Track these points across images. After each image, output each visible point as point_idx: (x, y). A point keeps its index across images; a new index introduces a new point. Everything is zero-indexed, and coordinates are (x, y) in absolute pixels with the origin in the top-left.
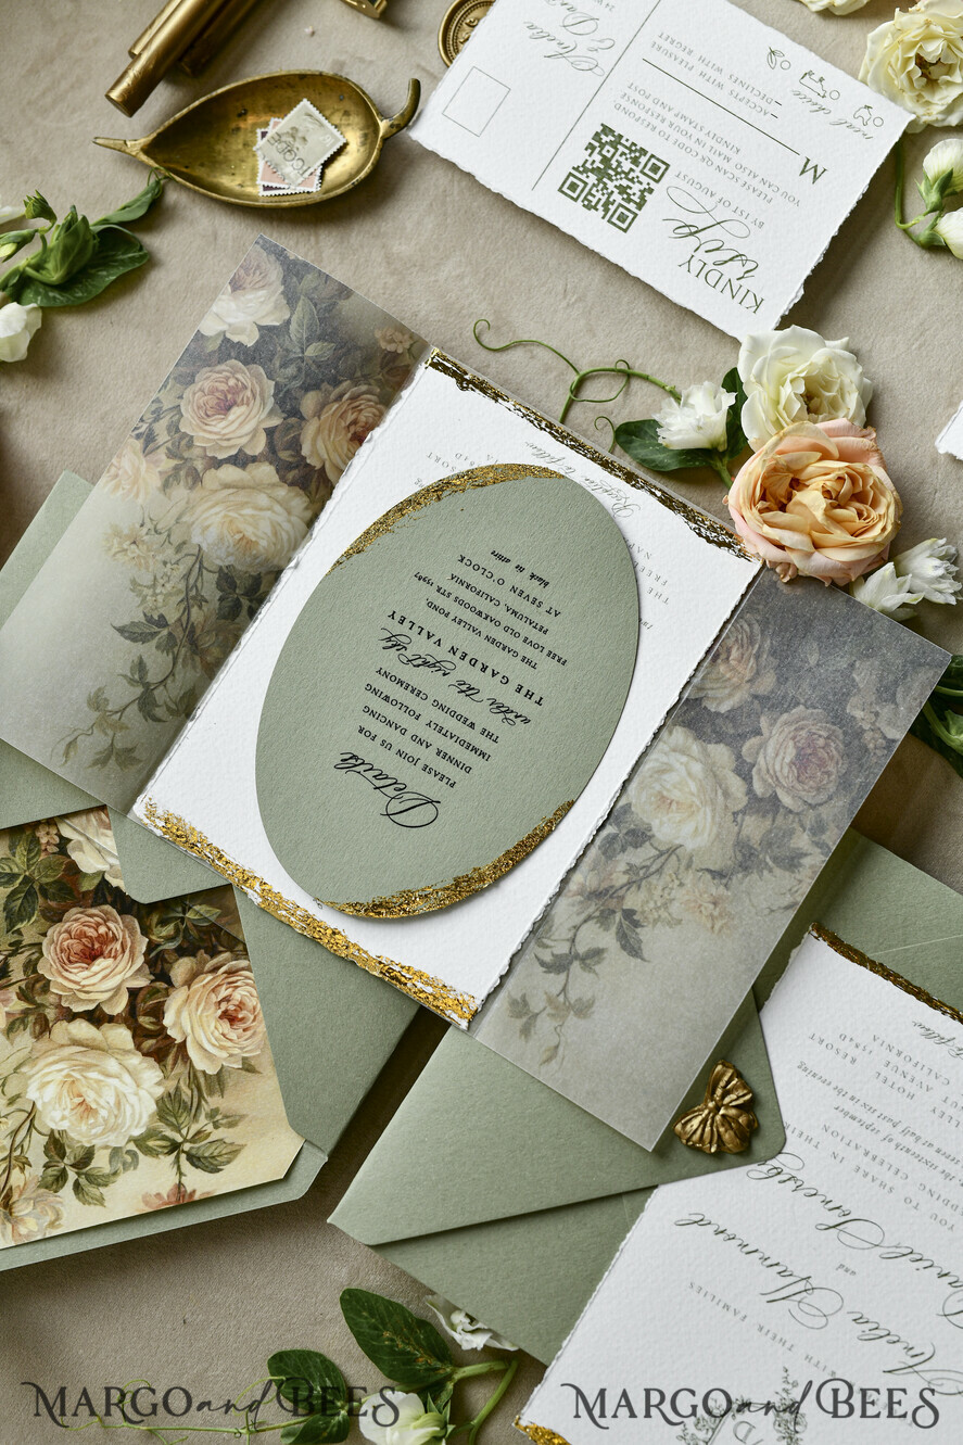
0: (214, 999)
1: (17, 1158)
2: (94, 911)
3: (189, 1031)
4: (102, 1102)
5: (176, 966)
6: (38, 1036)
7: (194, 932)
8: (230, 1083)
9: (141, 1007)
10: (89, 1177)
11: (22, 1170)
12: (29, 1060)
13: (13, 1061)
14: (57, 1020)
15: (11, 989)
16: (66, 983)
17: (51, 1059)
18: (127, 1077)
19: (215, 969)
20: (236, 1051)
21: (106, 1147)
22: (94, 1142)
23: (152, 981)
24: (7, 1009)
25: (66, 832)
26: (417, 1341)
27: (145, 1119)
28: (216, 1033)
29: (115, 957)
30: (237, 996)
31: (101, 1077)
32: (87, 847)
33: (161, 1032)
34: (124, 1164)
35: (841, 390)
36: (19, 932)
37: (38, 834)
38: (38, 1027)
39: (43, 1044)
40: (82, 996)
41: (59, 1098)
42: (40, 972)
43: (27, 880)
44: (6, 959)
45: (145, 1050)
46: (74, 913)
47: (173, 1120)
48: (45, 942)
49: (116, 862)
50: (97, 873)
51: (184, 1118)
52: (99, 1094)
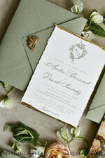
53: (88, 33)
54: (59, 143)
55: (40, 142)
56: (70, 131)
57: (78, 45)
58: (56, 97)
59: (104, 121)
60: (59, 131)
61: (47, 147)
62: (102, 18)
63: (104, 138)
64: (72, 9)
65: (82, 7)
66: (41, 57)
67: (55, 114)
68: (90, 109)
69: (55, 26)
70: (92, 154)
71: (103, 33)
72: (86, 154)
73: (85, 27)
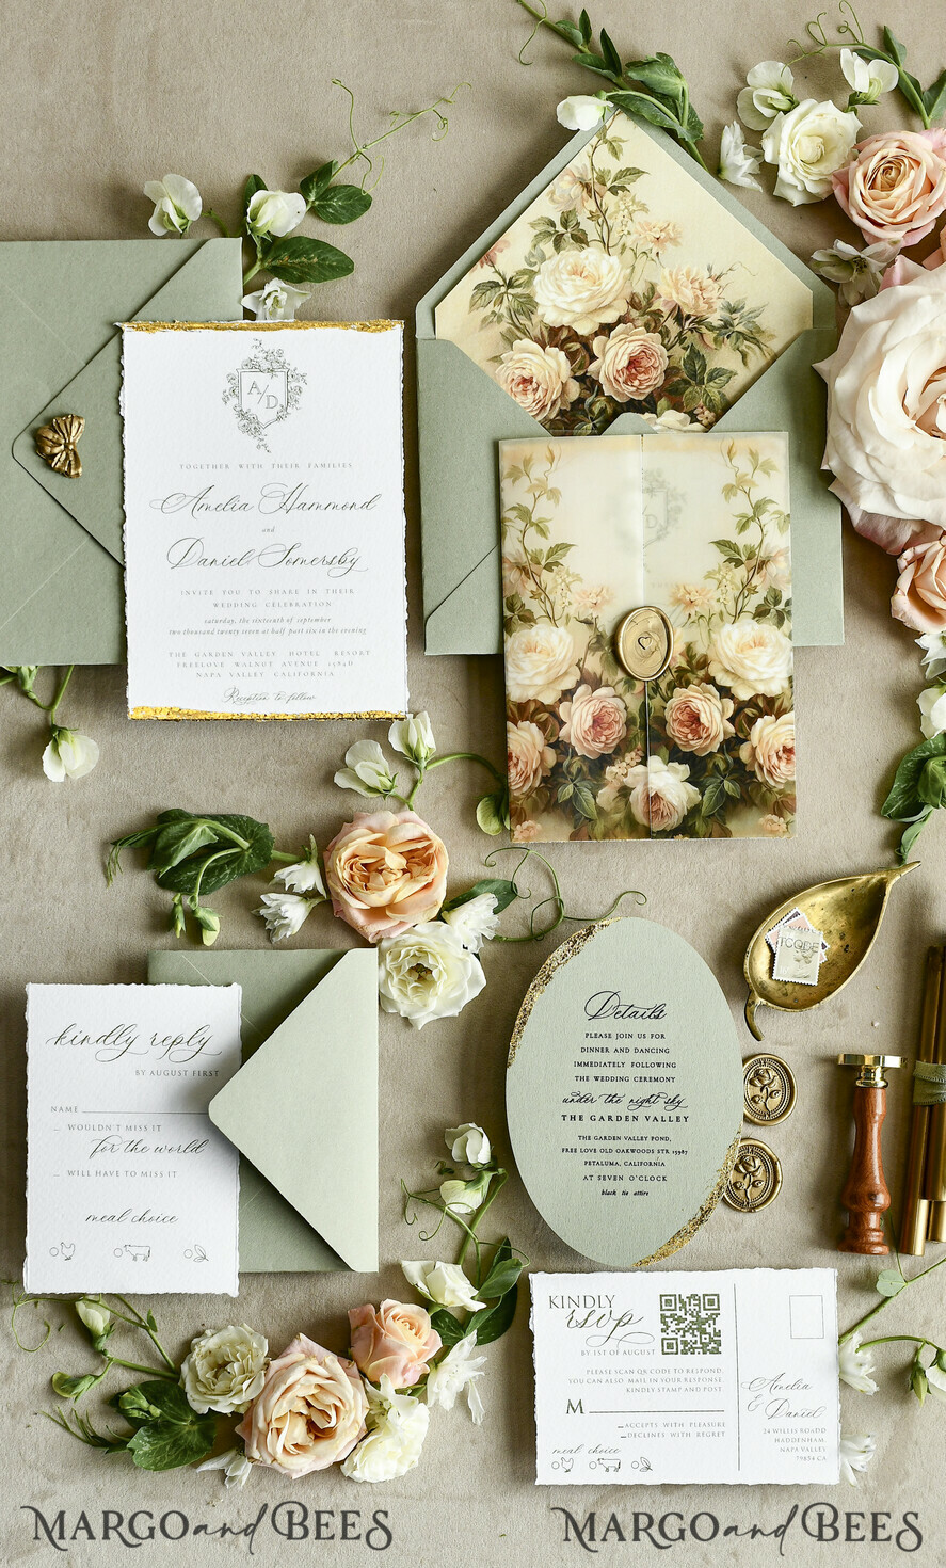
0: (543, 386)
1: (599, 217)
2: (648, 391)
3: (545, 358)
4: (570, 282)
5: (579, 390)
6: (633, 295)
7: (581, 417)
8: (502, 343)
9: (584, 353)
10: (550, 234)
11: (591, 212)
12: (629, 278)
13: (638, 271)
14: (628, 312)
15: (668, 313)
16: (638, 337)
17: (616, 287)
18: (565, 306)
19: (554, 403)
20: (510, 364)
21: (550, 258)
22: (560, 256)
23: (587, 372)
24: (662, 299)
25: (696, 426)
26: (296, 269)
27: (538, 289)
28: (528, 366)
29: (618, 372)
30: (531, 396)
31: (580, 296)
32: (678, 426)
33: (561, 346)
34: (533, 255)
35: (406, 995)
36: (685, 349)
37: (713, 414)
38: (637, 300)
39: (627, 293)
40: (622, 337)
41: (597, 268)
42: (657, 334)
43: (701, 382)
44: (683, 328)
45: (564, 329)
46: (661, 381)
47: (521, 300)
48: (666, 354)
49: (655, 428)
50: (661, 414)
51: (515, 305)
52: (575, 286)
53: (269, 294)
54: (360, 818)
55: (284, 850)
56: (387, 747)
57: (252, 366)
58: (261, 627)
59: (510, 634)
60: (343, 772)
61: (326, 854)
62: (297, 199)
63: (546, 703)
64: (152, 224)
65: (193, 197)
66: (124, 488)
67: (293, 697)
68: (431, 610)
69: (119, 331)
70: (528, 796)
71: (333, 260)
72: (503, 809)
73: (246, 271)
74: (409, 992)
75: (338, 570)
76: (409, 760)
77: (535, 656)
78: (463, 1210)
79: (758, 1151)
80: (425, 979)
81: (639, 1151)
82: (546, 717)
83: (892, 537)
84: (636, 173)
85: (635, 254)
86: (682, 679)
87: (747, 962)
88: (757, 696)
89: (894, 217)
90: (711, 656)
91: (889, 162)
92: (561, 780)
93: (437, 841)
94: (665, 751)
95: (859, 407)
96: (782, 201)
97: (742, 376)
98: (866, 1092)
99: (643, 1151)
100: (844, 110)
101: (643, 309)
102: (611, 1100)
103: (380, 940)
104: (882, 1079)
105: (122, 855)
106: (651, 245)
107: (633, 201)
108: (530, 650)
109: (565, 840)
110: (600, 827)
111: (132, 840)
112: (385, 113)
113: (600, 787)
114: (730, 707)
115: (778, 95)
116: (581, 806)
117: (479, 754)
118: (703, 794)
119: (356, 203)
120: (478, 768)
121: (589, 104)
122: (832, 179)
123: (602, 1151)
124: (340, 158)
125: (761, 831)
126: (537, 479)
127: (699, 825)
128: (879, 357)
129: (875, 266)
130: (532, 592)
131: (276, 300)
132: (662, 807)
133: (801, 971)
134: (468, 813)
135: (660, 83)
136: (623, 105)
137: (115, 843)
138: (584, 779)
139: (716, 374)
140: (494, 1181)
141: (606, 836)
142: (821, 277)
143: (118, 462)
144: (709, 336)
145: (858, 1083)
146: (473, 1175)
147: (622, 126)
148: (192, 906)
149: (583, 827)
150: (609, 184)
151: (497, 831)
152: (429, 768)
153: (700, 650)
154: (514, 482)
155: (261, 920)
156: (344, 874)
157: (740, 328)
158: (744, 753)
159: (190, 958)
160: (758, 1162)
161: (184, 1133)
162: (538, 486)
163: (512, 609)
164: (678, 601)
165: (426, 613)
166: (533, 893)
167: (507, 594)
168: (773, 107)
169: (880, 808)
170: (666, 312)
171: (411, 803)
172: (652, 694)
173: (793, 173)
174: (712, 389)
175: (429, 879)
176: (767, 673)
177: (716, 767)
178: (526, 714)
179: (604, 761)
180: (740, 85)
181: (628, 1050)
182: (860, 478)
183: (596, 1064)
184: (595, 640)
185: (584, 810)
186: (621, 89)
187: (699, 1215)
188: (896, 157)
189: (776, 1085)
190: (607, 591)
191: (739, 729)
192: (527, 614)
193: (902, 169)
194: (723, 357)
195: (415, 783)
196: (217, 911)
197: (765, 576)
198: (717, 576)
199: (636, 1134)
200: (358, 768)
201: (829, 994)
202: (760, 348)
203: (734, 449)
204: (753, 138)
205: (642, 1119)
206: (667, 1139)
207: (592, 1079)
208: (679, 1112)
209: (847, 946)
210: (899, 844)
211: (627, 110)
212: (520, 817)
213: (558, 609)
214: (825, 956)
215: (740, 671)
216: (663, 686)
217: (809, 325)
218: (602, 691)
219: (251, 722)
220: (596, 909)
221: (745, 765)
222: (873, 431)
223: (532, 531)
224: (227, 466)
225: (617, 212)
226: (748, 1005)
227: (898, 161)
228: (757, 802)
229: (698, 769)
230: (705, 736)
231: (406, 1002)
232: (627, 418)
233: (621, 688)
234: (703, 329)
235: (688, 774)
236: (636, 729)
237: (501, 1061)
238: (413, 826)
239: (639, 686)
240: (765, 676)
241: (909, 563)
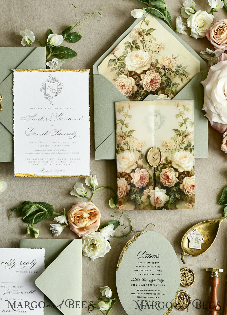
0: (127, 87)
1: (143, 41)
2: (156, 89)
3: (128, 80)
4: (134, 59)
5: (137, 88)
6: (152, 63)
7: (138, 96)
8: (116, 75)
9: (138, 78)
10: (129, 46)
11: (141, 40)
12: (151, 58)
13: (153, 56)
14: (151, 67)
15: (161, 68)
16: (153, 74)
17: (147, 61)
18: (133, 66)
19: (130, 92)
20: (118, 81)
21: (129, 53)
22: (132, 52)
23: (139, 83)
24: (160, 64)
25: (169, 98)
26: (61, 55)
27: (126, 61)
28: (123, 82)
30: (124, 90)
31: (137, 63)
32: (164, 98)
33: (132, 76)
34: (125, 52)
36: (166, 77)
37: (173, 95)
38: (153, 64)
39: (150, 62)
40: (149, 74)
41: (142, 55)
42: (158, 73)
43: (170, 86)
44: (165, 72)
45: (133, 72)
46: (159, 86)
47: (121, 64)
48: (161, 79)
49: (158, 99)
50: (159, 95)
51: (120, 65)
52: (136, 60)
53: (53, 62)
58: (51, 152)
59: (118, 154)
60: (73, 191)
61: (68, 213)
62: (61, 36)
63: (127, 173)
64: (22, 43)
65: (33, 35)
66: (13, 114)
67: (59, 171)
68: (97, 148)
69: (13, 72)
70: (122, 198)
71: (71, 53)
72: (116, 201)
73: (47, 56)
74: (90, 251)
75: (71, 136)
76: (91, 188)
77: (124, 160)
78: (104, 309)
79: (185, 294)
80: (95, 247)
81: (152, 294)
82: (128, 177)
83: (221, 129)
84: (153, 30)
85: (152, 52)
86: (164, 166)
87: (182, 243)
88: (185, 171)
89: (222, 42)
90: (172, 160)
91: (221, 28)
92: (132, 194)
93: (98, 210)
94: (160, 186)
95: (212, 94)
96: (192, 38)
97: (181, 85)
98: (213, 279)
99: (153, 294)
100: (209, 13)
101: (154, 66)
102: (144, 280)
103: (82, 237)
104: (218, 275)
105: (13, 213)
106: (157, 49)
107: (152, 37)
108: (123, 158)
109: (132, 209)
110: (142, 207)
111: (16, 209)
112: (85, 13)
113: (142, 195)
114: (177, 174)
115: (191, 9)
116: (137, 200)
117: (110, 186)
118: (170, 198)
119: (77, 37)
120: (109, 190)
121: (140, 11)
122: (206, 32)
123: (142, 294)
124: (73, 25)
125: (186, 208)
126: (125, 112)
127: (169, 206)
128: (217, 80)
129: (217, 56)
130: (124, 143)
131: (55, 64)
132: (159, 200)
133: (196, 245)
134: (107, 202)
135: (160, 5)
136: (149, 11)
137: (11, 210)
138: (138, 193)
139: (174, 84)
140: (113, 302)
141: (144, 209)
142: (203, 58)
143: (12, 107)
144: (172, 74)
145: (211, 276)
146: (107, 300)
147: (149, 17)
148: (32, 227)
149: (137, 206)
150: (145, 33)
151: (114, 207)
152: (96, 190)
153: (169, 159)
154: (119, 113)
155: (51, 231)
156: (72, 219)
157: (181, 72)
158: (181, 187)
159: (31, 241)
160: (184, 297)
161: (28, 289)
162: (125, 114)
163: (118, 147)
164: (164, 145)
165: (95, 148)
166: (124, 224)
167: (117, 143)
168: (190, 12)
169: (218, 202)
170: (161, 67)
171: (91, 200)
172: (156, 170)
173: (195, 30)
174: (173, 88)
175: (95, 220)
176: (188, 165)
177: (174, 190)
178: (122, 176)
179: (143, 188)
180: (181, 6)
181: (149, 267)
182: (212, 113)
183: (140, 270)
184: (141, 156)
185: (138, 202)
186: (150, 7)
187: (168, 311)
188: (223, 26)
189: (189, 276)
190: (144, 143)
191: (180, 180)
192: (122, 149)
193: (224, 29)
194: (176, 80)
195: (92, 194)
196: (38, 228)
197: (187, 139)
198: (174, 139)
199: (151, 289)
200: (77, 190)
201: (204, 252)
202: (186, 77)
203: (179, 105)
204: (185, 21)
205: (153, 285)
206: (159, 291)
207: (139, 274)
208: (163, 283)
209: (209, 239)
210: (223, 211)
211: (150, 13)
212: (120, 204)
213: (131, 147)
214: (203, 242)
215: (180, 165)
216: (159, 168)
217: (199, 71)
218: (143, 170)
219: (48, 178)
220: (141, 229)
221: (181, 190)
222: (216, 101)
223: (124, 126)
224: (41, 108)
225: (148, 40)
226: (182, 255)
227: (223, 27)
228: (184, 200)
229: (169, 191)
230: (170, 182)
231: (89, 253)
232: (150, 96)
233: (148, 169)
234: (171, 72)
235: (166, 192)
236: (152, 180)
237: (114, 269)
238: (92, 206)
239: (153, 168)
240: (187, 166)
241: (226, 136)
